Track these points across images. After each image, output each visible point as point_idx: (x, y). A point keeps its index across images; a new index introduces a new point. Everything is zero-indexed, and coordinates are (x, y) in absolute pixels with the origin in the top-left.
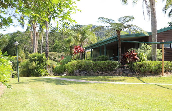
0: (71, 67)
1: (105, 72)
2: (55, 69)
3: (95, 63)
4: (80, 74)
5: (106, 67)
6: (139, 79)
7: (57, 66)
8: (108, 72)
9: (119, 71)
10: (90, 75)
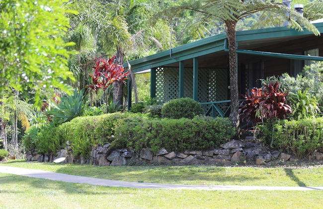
0: (82, 137)
1: (186, 152)
2: (29, 138)
3: (154, 126)
4: (110, 158)
5: (189, 138)
6: (290, 173)
7: (37, 126)
8: (194, 153)
9: (231, 149)
10: (141, 164)
